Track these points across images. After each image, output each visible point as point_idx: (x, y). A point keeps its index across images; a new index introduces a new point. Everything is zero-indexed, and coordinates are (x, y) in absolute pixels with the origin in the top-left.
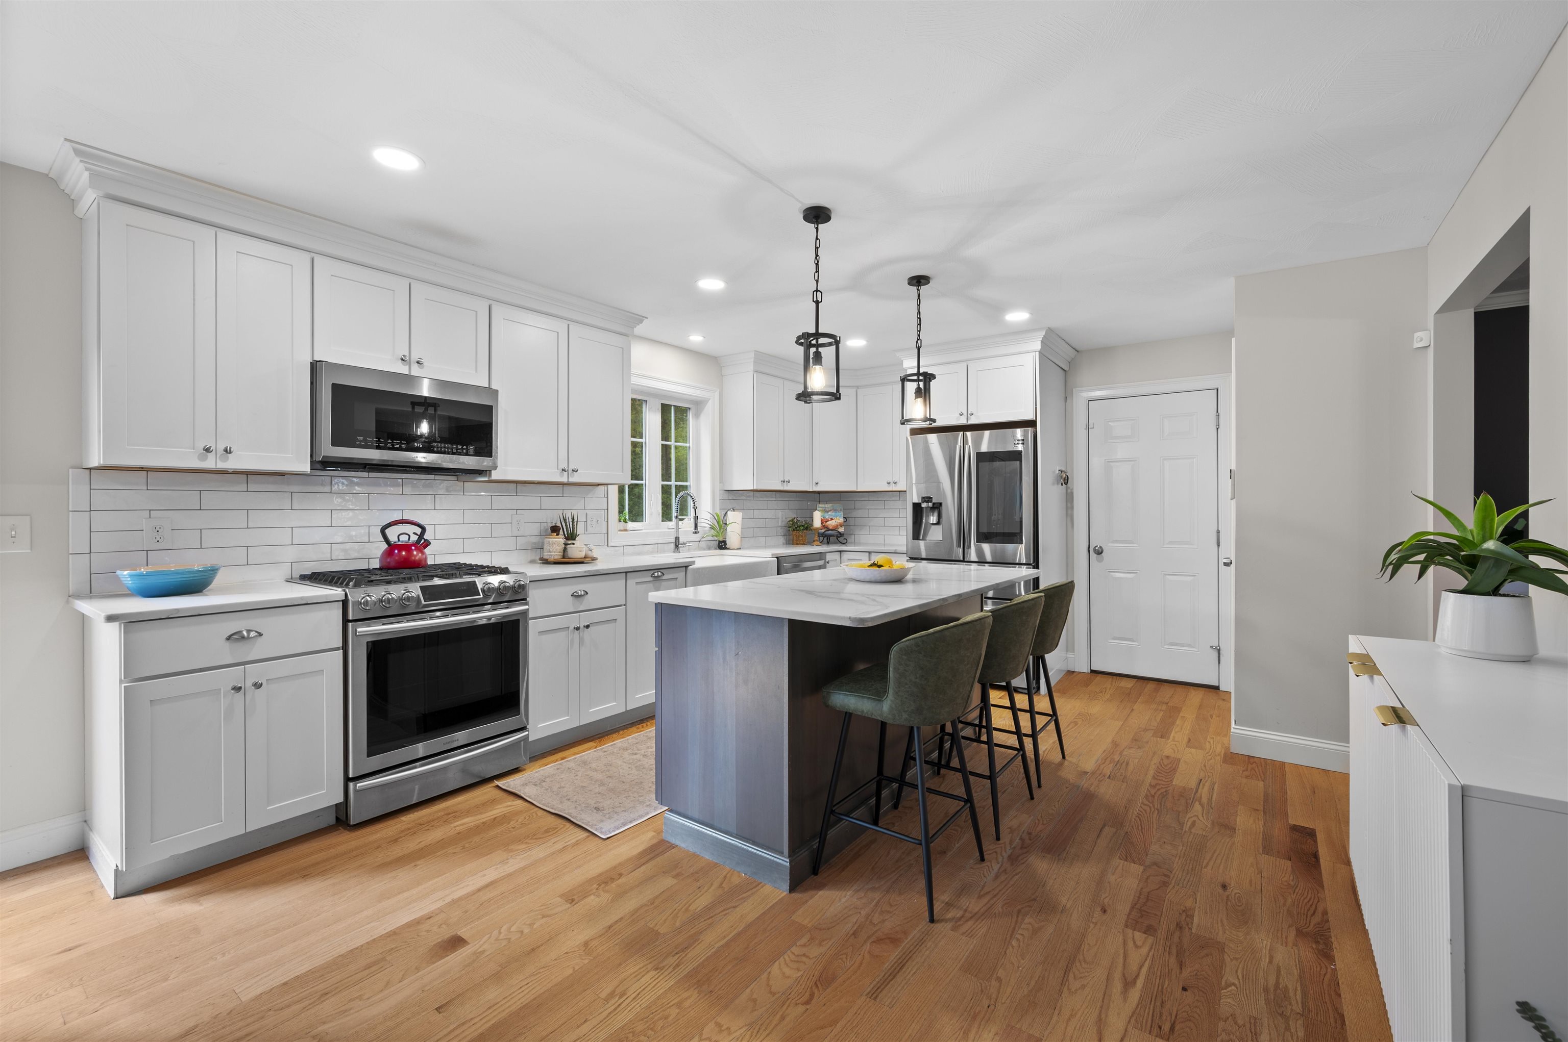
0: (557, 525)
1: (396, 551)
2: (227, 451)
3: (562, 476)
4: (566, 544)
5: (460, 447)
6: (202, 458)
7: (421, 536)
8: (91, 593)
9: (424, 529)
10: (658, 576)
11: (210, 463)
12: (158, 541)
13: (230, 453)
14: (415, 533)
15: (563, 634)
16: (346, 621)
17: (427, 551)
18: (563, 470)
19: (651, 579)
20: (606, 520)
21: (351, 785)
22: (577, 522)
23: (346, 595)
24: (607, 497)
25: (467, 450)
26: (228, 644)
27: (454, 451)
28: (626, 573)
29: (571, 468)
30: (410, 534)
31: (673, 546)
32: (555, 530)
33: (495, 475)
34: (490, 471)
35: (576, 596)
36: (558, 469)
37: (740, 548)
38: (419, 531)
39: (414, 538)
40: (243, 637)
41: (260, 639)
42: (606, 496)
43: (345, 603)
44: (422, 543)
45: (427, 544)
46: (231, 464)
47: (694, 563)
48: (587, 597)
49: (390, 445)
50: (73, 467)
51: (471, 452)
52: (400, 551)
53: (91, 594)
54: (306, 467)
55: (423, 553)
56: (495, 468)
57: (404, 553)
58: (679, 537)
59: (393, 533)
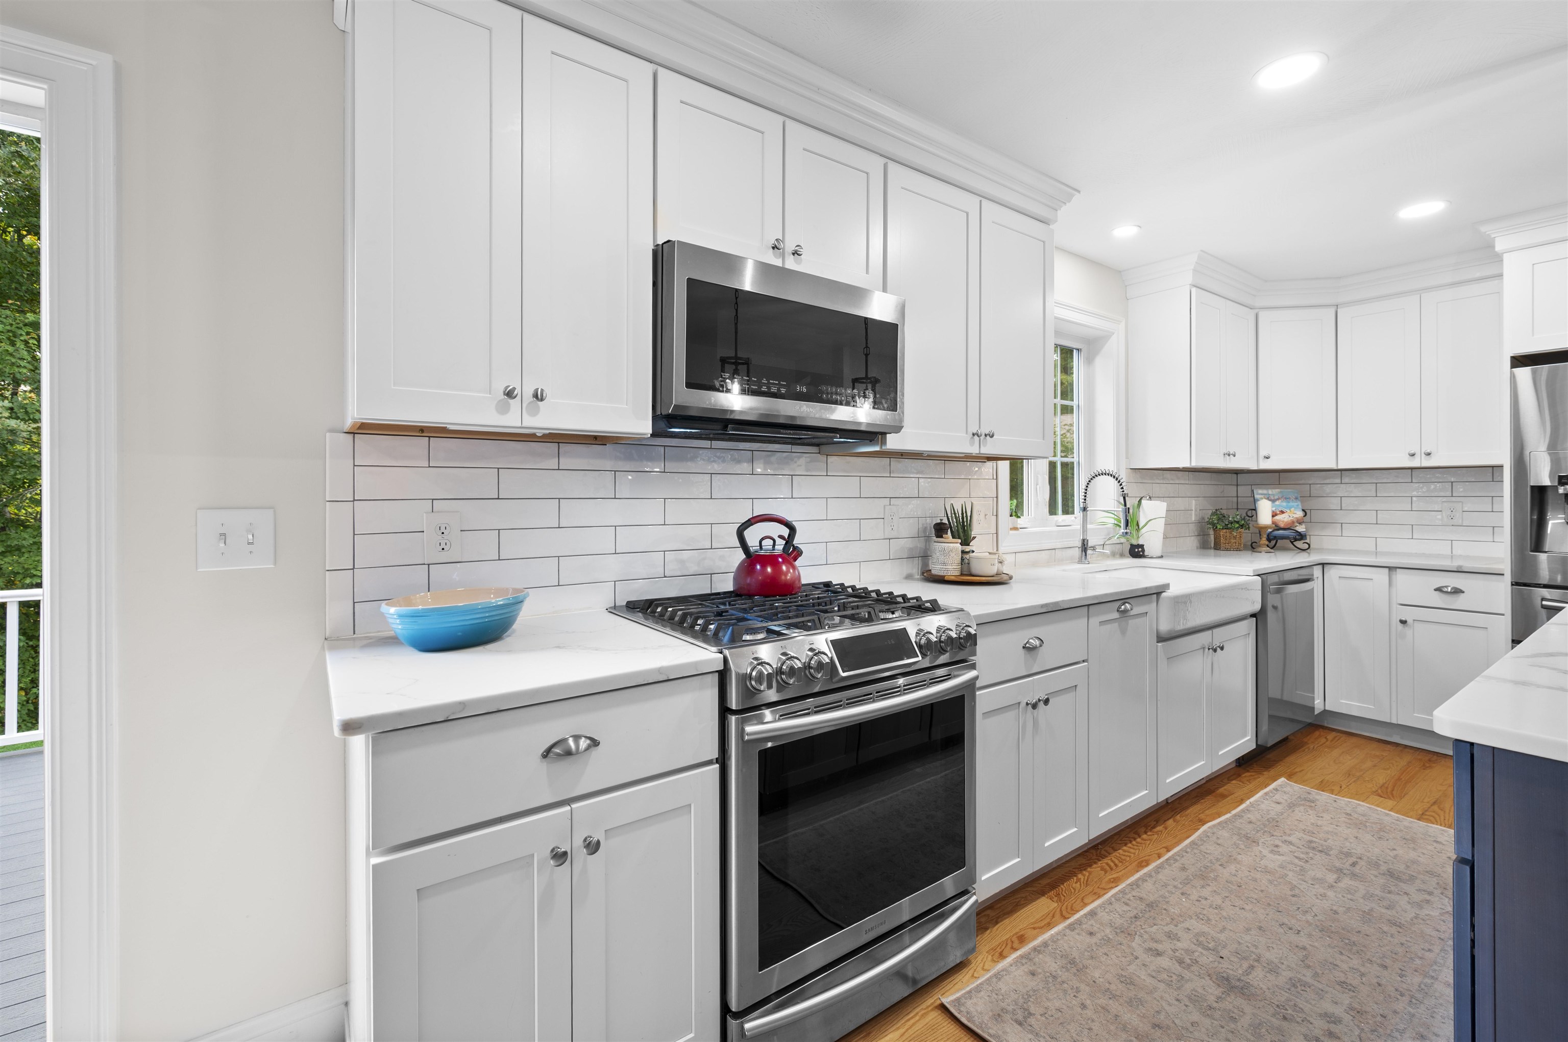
0: (943, 521)
1: (758, 567)
2: (538, 396)
3: (971, 443)
4: (963, 552)
5: (855, 393)
6: (503, 409)
7: (789, 541)
8: (354, 633)
9: (792, 529)
10: (1127, 612)
11: (514, 419)
12: (443, 549)
13: (542, 400)
14: (781, 537)
16: (724, 711)
17: (797, 563)
18: (974, 435)
19: (1116, 615)
20: (995, 514)
21: (732, 1023)
22: (974, 517)
23: (725, 660)
24: (997, 479)
25: (865, 398)
26: (544, 766)
27: (849, 399)
28: (1089, 606)
29: (985, 430)
31: (1077, 552)
32: (940, 530)
33: (893, 442)
34: (884, 434)
35: (1029, 649)
36: (967, 433)
37: (1162, 557)
38: (785, 532)
39: (780, 545)
40: (569, 753)
41: (596, 752)
42: (995, 477)
43: (723, 675)
44: (792, 553)
45: (798, 553)
46: (541, 419)
47: (1166, 587)
48: (1043, 648)
49: (764, 389)
50: (332, 431)
51: (870, 402)
52: (764, 566)
53: (355, 636)
54: (645, 427)
55: (794, 568)
56: (897, 429)
57: (769, 570)
58: (1087, 540)
59: (753, 536)
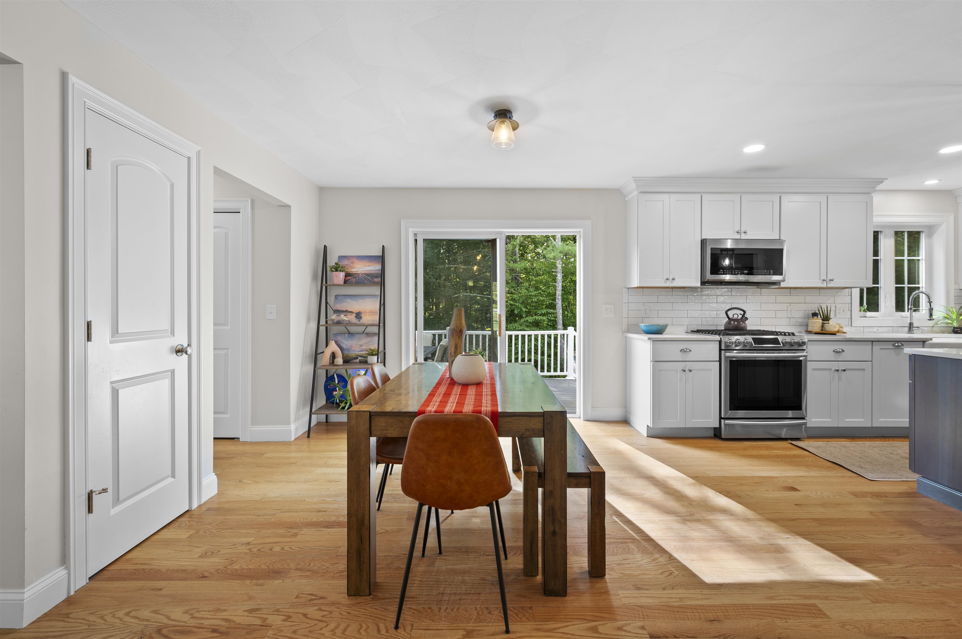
0: (816, 312)
1: (732, 322)
2: (673, 279)
3: (822, 283)
4: (823, 323)
5: (766, 271)
6: (666, 282)
7: (743, 315)
9: (744, 312)
10: (898, 346)
11: (668, 284)
12: (646, 314)
13: (674, 280)
14: (740, 314)
15: (827, 372)
16: (720, 350)
17: (746, 322)
18: (823, 280)
19: (892, 347)
20: (850, 310)
21: (723, 421)
22: (830, 311)
23: (721, 338)
24: (851, 296)
25: (770, 272)
26: (680, 353)
27: (763, 273)
28: (872, 341)
29: (829, 278)
30: (737, 314)
32: (815, 315)
33: (783, 285)
34: (780, 283)
35: (836, 352)
36: (820, 280)
38: (742, 313)
39: (740, 316)
40: (685, 351)
41: (690, 352)
43: (720, 342)
44: (744, 318)
45: (747, 319)
46: (675, 284)
47: (931, 339)
48: (843, 353)
49: (733, 273)
50: (624, 288)
51: (772, 273)
52: (734, 322)
53: (628, 331)
54: (698, 284)
55: (745, 323)
56: (784, 280)
57: (736, 323)
58: (913, 323)
59: (730, 314)
